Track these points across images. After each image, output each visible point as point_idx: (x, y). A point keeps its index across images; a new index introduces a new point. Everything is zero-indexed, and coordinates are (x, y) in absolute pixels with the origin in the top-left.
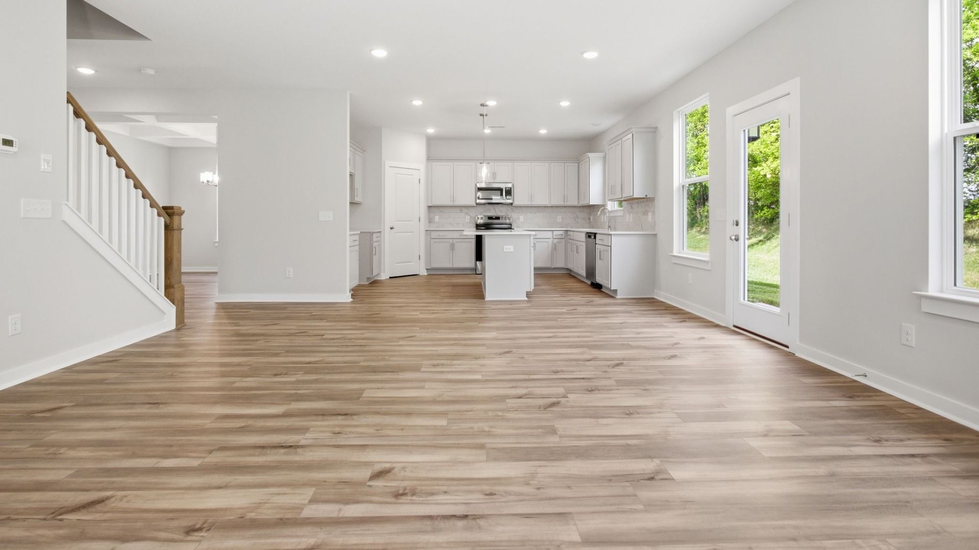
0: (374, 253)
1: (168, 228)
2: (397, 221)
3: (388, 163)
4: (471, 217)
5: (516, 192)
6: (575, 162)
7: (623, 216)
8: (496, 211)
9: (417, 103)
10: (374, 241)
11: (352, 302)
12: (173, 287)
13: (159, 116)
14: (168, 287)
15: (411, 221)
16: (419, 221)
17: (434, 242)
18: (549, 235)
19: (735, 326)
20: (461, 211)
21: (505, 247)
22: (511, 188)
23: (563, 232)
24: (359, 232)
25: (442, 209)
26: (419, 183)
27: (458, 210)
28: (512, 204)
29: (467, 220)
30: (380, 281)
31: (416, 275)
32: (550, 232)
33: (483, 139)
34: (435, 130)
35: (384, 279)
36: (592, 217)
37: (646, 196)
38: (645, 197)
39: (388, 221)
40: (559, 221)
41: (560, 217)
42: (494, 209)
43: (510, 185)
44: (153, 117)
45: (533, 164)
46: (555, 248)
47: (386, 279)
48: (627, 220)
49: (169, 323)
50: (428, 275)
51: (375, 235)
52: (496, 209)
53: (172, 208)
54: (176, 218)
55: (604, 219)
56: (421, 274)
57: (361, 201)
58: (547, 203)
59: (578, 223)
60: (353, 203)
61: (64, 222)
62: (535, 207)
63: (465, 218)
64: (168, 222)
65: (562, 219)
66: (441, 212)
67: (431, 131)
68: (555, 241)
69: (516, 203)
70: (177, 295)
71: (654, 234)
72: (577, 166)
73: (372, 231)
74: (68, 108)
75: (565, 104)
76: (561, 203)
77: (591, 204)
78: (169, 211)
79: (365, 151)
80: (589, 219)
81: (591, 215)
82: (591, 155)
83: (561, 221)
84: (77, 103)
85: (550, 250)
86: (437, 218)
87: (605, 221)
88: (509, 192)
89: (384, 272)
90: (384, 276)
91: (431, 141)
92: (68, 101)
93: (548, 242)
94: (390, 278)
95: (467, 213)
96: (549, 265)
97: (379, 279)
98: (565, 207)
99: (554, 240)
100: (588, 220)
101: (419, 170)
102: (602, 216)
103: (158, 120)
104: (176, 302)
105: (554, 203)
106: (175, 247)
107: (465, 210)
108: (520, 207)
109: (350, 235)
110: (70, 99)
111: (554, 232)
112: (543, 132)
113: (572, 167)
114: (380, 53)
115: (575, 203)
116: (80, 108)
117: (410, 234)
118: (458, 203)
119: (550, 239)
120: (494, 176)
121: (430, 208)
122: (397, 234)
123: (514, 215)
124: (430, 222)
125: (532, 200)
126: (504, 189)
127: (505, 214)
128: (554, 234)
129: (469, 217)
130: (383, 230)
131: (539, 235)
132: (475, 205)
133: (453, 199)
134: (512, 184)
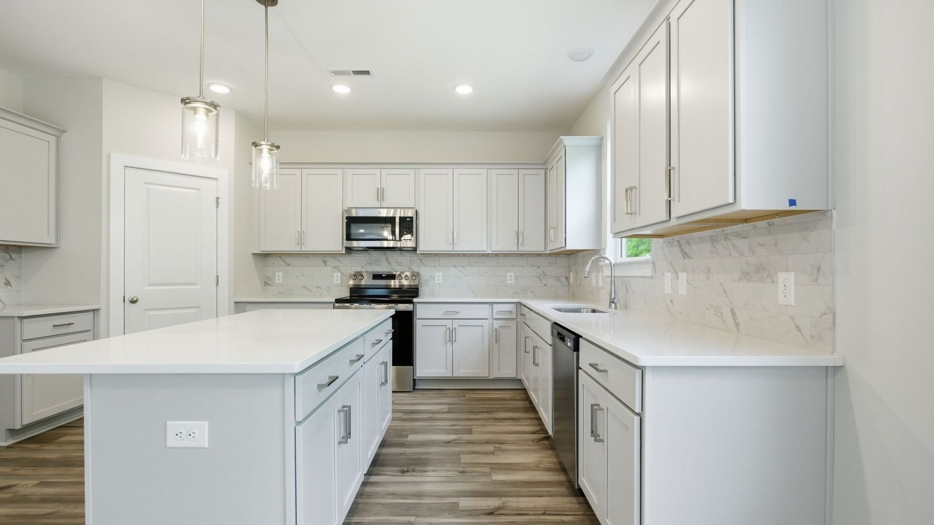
2: (149, 285)
3: (117, 161)
4: (343, 274)
5: (423, 226)
6: (540, 167)
7: (651, 277)
8: (389, 263)
15: (195, 284)
16: (217, 283)
18: (484, 312)
20: (325, 262)
22: (412, 218)
23: (514, 305)
25: (289, 260)
26: (218, 206)
27: (319, 261)
28: (415, 249)
29: (335, 282)
32: (487, 305)
34: (231, 89)
36: (572, 275)
37: (792, 202)
38: (787, 207)
39: (120, 285)
40: (509, 282)
41: (513, 274)
42: (387, 259)
43: (410, 213)
46: (496, 337)
48: (668, 290)
52: (391, 260)
55: (600, 280)
57: (53, 242)
59: (546, 287)
62: (464, 255)
65: (516, 277)
66: (288, 265)
68: (497, 324)
69: (422, 248)
72: (544, 172)
76: (513, 248)
77: (568, 247)
79: (60, 131)
80: (567, 278)
81: (570, 271)
82: (568, 141)
83: (512, 282)
85: (486, 341)
86: (279, 277)
87: (600, 285)
88: (407, 225)
93: (482, 326)
96: (483, 373)
98: (522, 255)
99: (495, 322)
100: (563, 279)
101: (216, 179)
102: (594, 275)
105: (495, 248)
107: (331, 262)
108: (437, 255)
111: (495, 305)
113: (534, 179)
115: (539, 248)
117: (194, 310)
118: (308, 247)
119: (487, 319)
120: (381, 194)
121: (264, 257)
122: (151, 313)
123: (425, 272)
124: (267, 283)
125: (455, 242)
126: (397, 220)
127: (405, 269)
128: (495, 311)
129: (339, 274)
130: (101, 305)
131: (465, 312)
132: (344, 252)
133: (300, 243)
134: (414, 210)
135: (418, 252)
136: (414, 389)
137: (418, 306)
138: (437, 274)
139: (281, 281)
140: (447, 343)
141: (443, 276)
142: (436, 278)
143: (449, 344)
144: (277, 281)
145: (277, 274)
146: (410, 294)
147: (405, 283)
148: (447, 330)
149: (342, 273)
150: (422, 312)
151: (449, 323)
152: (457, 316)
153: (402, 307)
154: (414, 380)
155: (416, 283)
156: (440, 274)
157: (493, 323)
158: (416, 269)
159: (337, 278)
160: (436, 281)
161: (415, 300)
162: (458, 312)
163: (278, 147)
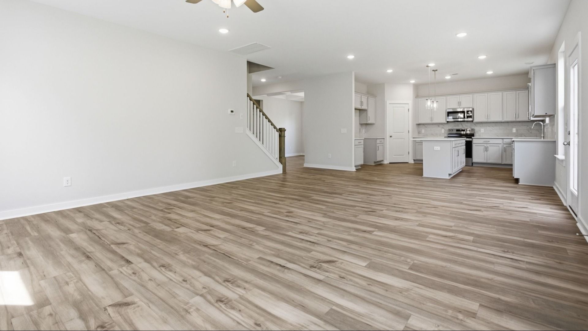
0: (377, 149)
1: (280, 136)
2: (394, 133)
3: (388, 102)
5: (476, 113)
8: (462, 126)
9: (390, 71)
10: (377, 143)
11: (356, 172)
12: (282, 158)
13: (292, 91)
14: (280, 157)
15: (403, 132)
16: (409, 132)
17: (418, 145)
18: (500, 141)
19: (570, 207)
20: (439, 126)
21: (435, 147)
22: (471, 111)
24: (364, 138)
26: (409, 111)
27: (436, 126)
28: (472, 121)
30: (384, 164)
31: (407, 163)
32: (501, 139)
33: (446, 82)
34: (415, 81)
35: (386, 163)
37: (546, 114)
39: (388, 133)
40: (513, 132)
41: (515, 129)
42: (462, 124)
43: (470, 109)
44: (290, 92)
45: (489, 94)
46: (504, 150)
47: (387, 164)
48: (550, 131)
49: (280, 171)
50: (415, 163)
51: (378, 141)
52: (463, 125)
53: (281, 129)
54: (283, 132)
56: (409, 162)
57: (374, 122)
58: (500, 119)
59: (531, 133)
60: (367, 124)
61: (246, 134)
62: (493, 122)
63: (442, 131)
64: (280, 134)
65: (517, 130)
66: (426, 127)
67: (413, 81)
68: (505, 146)
70: (283, 161)
71: (554, 141)
73: (376, 138)
74: (248, 98)
75: (482, 57)
76: (514, 120)
78: (281, 130)
79: (376, 97)
83: (515, 132)
84: (250, 97)
85: (501, 151)
86: (423, 131)
88: (470, 113)
89: (386, 160)
90: (386, 162)
91: (417, 87)
92: (248, 96)
93: (499, 146)
94: (390, 163)
95: (443, 128)
96: (500, 162)
97: (383, 163)
98: (517, 122)
99: (504, 145)
101: (408, 104)
103: (291, 93)
104: (283, 164)
105: (506, 119)
106: (283, 143)
107: (441, 126)
108: (481, 123)
109: (355, 140)
110: (248, 95)
111: (504, 139)
112: (490, 73)
114: (351, 57)
115: (525, 119)
116: (251, 98)
117: (403, 140)
118: (434, 122)
119: (501, 144)
120: (459, 103)
121: (419, 125)
122: (394, 140)
123: (477, 128)
124: (419, 133)
125: (488, 118)
126: (466, 112)
127: (468, 128)
128: (504, 141)
129: (444, 130)
130: (385, 138)
131: (492, 141)
132: (446, 123)
133: (432, 120)
134: (472, 108)
135: (474, 122)
136: (472, 165)
137: (474, 139)
138: (482, 129)
139: (424, 132)
140: (484, 151)
141: (484, 130)
142: (481, 131)
143: (486, 152)
144: (422, 132)
145: (422, 130)
146: (471, 135)
147: (468, 132)
148: (484, 148)
149: (445, 129)
150: (475, 141)
151: (485, 145)
152: (489, 143)
153: (468, 139)
154: (472, 163)
155: (473, 132)
156: (483, 129)
157: (503, 145)
158: (473, 128)
159: (443, 131)
160: (481, 132)
161: (472, 137)
162: (489, 141)
163: (438, 102)
